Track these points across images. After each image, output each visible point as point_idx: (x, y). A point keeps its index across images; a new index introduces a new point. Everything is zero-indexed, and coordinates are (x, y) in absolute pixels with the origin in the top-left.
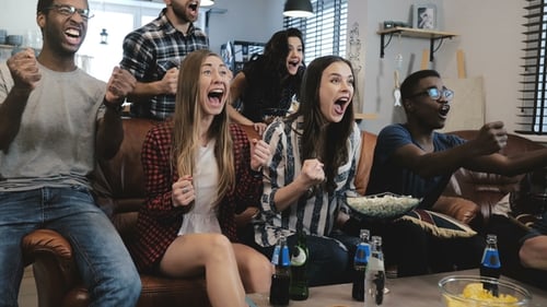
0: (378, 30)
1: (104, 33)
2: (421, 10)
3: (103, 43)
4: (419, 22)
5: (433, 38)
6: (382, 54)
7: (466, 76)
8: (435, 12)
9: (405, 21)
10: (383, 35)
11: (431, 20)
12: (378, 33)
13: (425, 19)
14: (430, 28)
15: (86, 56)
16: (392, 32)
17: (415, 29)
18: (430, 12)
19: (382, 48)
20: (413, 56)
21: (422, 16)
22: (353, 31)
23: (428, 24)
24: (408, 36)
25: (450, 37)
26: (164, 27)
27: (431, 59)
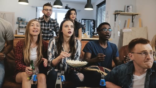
0: (114, 13)
2: (128, 7)
4: (127, 10)
5: (133, 15)
6: (115, 20)
7: (142, 26)
8: (132, 7)
9: (123, 10)
11: (131, 9)
12: (114, 14)
13: (129, 9)
16: (118, 14)
17: (126, 12)
18: (131, 7)
20: (126, 21)
21: (128, 8)
22: (107, 14)
23: (130, 11)
24: (124, 15)
25: (137, 14)
27: (132, 22)
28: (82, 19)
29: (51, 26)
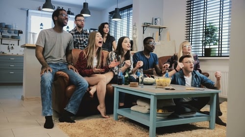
0: (142, 25)
1: (42, 25)
2: (156, 19)
3: (41, 28)
5: (160, 28)
6: (144, 33)
7: (170, 40)
9: (151, 23)
10: (144, 27)
11: (159, 22)
13: (157, 22)
14: (159, 25)
15: (34, 33)
16: (147, 26)
17: (154, 25)
18: (158, 20)
19: (144, 31)
22: (134, 25)
24: (152, 27)
25: (165, 28)
26: (75, 30)
27: (159, 35)
28: (91, 29)
29: (84, 37)
